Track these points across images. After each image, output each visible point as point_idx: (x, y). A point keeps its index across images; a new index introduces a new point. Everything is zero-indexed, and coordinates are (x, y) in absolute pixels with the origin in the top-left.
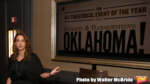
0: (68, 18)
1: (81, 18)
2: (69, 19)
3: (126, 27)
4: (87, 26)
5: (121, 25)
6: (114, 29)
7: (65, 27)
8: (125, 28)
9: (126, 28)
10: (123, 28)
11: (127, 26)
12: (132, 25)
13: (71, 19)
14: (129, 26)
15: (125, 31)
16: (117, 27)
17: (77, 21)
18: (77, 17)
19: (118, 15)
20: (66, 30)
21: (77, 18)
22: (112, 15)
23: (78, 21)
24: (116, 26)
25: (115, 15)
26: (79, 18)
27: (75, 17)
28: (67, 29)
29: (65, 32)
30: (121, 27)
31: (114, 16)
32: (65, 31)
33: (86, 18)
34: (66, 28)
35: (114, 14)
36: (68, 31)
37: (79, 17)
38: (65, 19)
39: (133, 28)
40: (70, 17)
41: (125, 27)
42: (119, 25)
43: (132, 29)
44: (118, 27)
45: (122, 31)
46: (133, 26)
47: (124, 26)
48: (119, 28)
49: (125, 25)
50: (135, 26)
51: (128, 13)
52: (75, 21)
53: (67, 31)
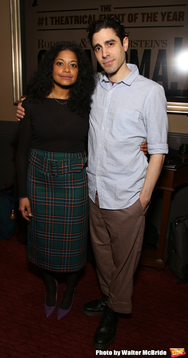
0: (44, 21)
1: (72, 23)
2: (46, 24)
3: (152, 44)
4: (83, 40)
5: (144, 41)
6: (133, 46)
7: (39, 40)
8: (150, 46)
9: (152, 47)
10: (147, 46)
11: (153, 42)
12: (162, 41)
13: (52, 24)
14: (157, 43)
15: (150, 51)
16: (137, 44)
17: (64, 29)
18: (64, 22)
19: (139, 22)
20: (41, 45)
21: (63, 24)
22: (129, 21)
23: (67, 29)
24: (136, 42)
25: (135, 21)
26: (68, 24)
27: (59, 21)
28: (44, 44)
29: (39, 50)
30: (144, 44)
31: (133, 24)
32: (39, 47)
33: (81, 23)
34: (41, 42)
35: (132, 20)
36: (45, 49)
37: (67, 22)
38: (39, 25)
39: (163, 46)
40: (49, 21)
41: (150, 44)
42: (141, 41)
43: (161, 48)
44: (139, 44)
45: (145, 50)
46: (163, 43)
47: (149, 42)
48: (141, 46)
49: (151, 41)
50: (166, 44)
51: (157, 21)
52: (61, 29)
53: (43, 49)
